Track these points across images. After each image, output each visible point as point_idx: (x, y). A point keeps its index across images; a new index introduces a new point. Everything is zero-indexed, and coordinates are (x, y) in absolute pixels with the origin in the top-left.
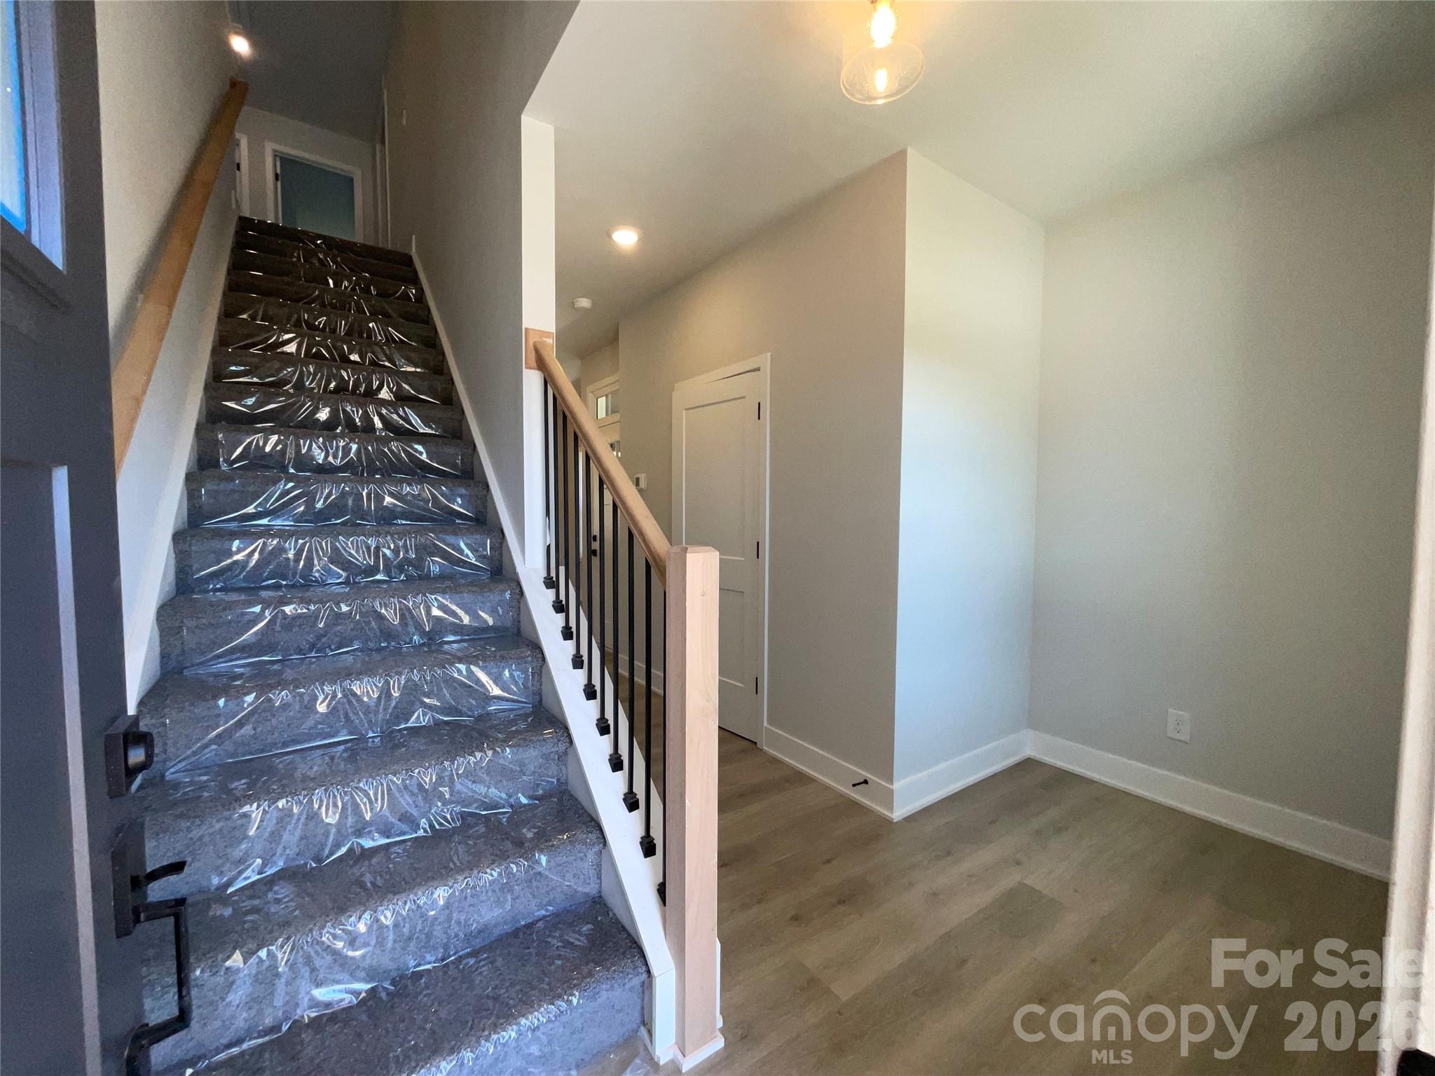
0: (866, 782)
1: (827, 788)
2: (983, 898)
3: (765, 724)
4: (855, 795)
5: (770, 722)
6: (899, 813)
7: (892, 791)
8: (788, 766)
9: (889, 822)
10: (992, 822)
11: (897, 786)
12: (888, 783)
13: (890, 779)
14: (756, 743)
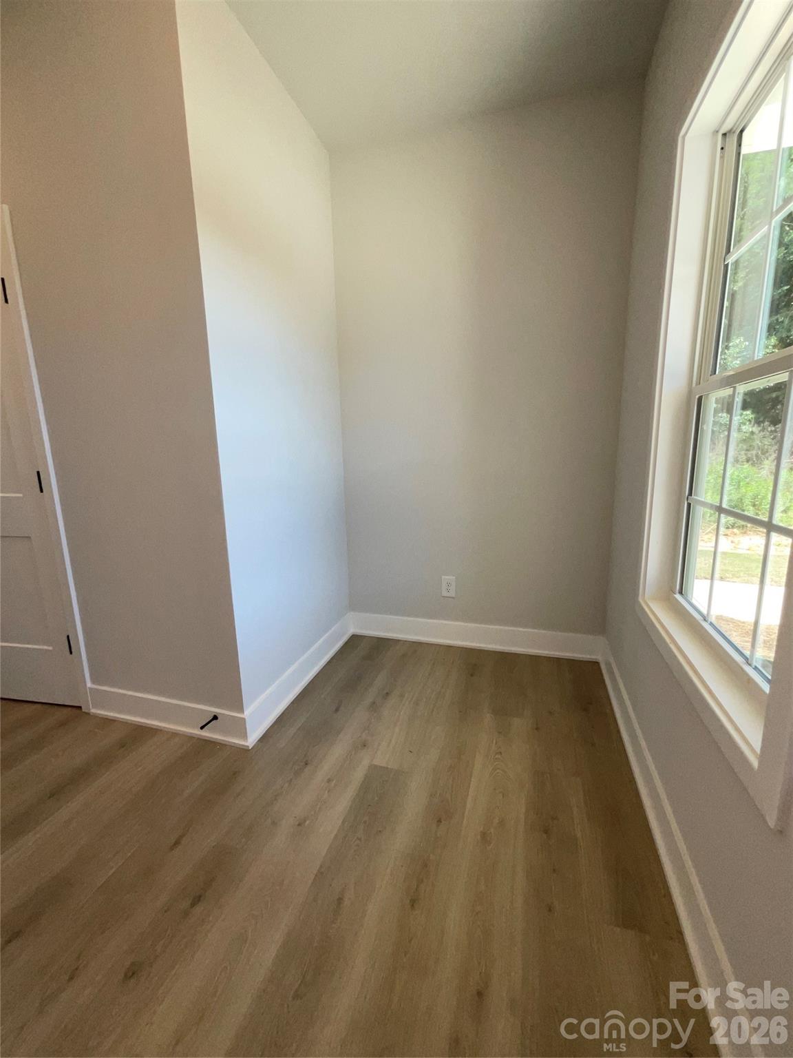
0: (215, 718)
1: (175, 734)
2: (343, 803)
3: (89, 684)
4: (205, 734)
5: (93, 681)
6: (252, 739)
7: (244, 719)
8: (125, 723)
9: (244, 751)
10: (337, 710)
11: (248, 713)
12: (238, 713)
13: (240, 707)
14: (80, 708)
